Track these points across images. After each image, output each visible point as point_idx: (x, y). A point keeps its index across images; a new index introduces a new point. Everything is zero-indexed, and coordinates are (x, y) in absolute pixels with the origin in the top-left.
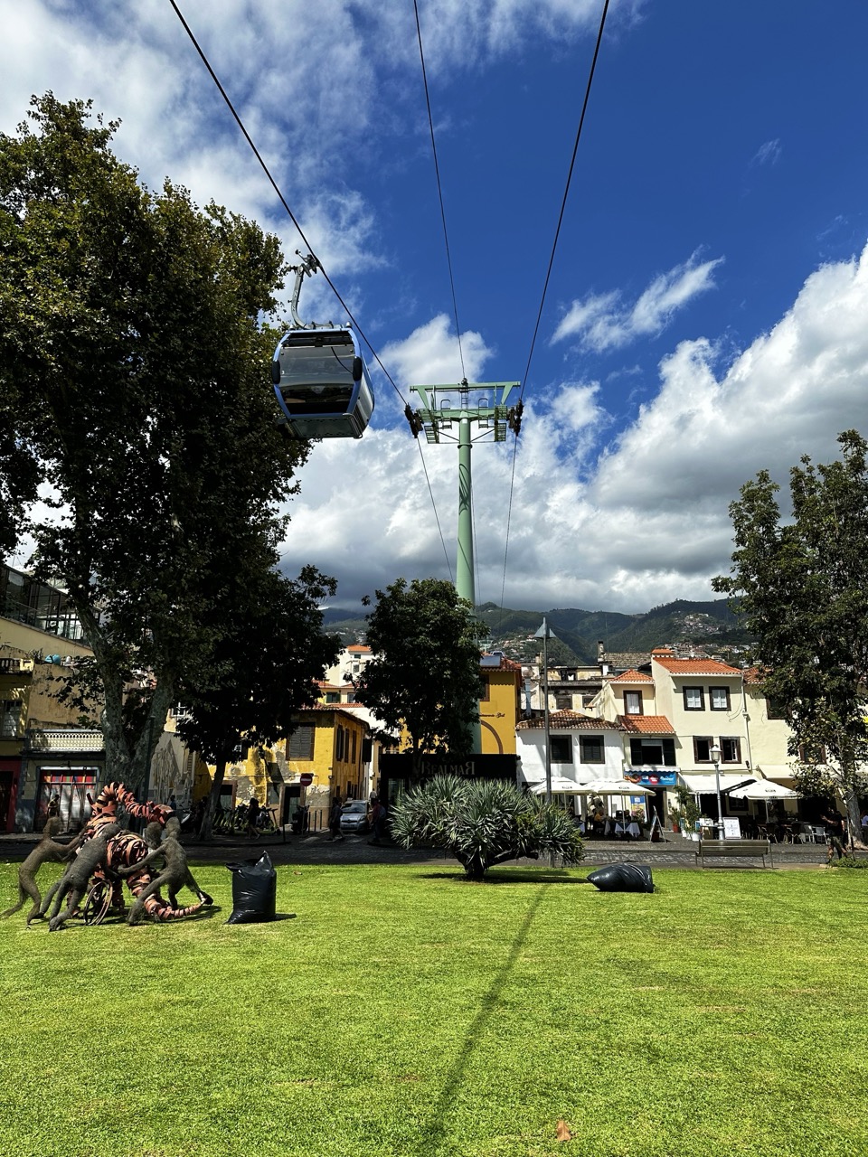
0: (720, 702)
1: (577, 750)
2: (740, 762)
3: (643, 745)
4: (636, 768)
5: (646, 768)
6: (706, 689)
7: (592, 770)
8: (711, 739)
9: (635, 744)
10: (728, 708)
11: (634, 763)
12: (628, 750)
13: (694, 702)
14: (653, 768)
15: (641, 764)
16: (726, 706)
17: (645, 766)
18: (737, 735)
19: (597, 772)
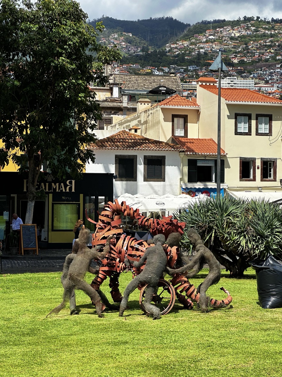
0: (264, 128)
1: (141, 168)
2: (275, 180)
3: (198, 165)
4: (190, 185)
5: (199, 185)
6: (254, 116)
7: (152, 188)
8: (254, 160)
9: (192, 163)
10: (270, 134)
11: (190, 181)
12: (186, 169)
13: (243, 127)
14: (205, 185)
15: (196, 181)
16: (268, 132)
17: (199, 183)
18: (275, 157)
19: (156, 189)
